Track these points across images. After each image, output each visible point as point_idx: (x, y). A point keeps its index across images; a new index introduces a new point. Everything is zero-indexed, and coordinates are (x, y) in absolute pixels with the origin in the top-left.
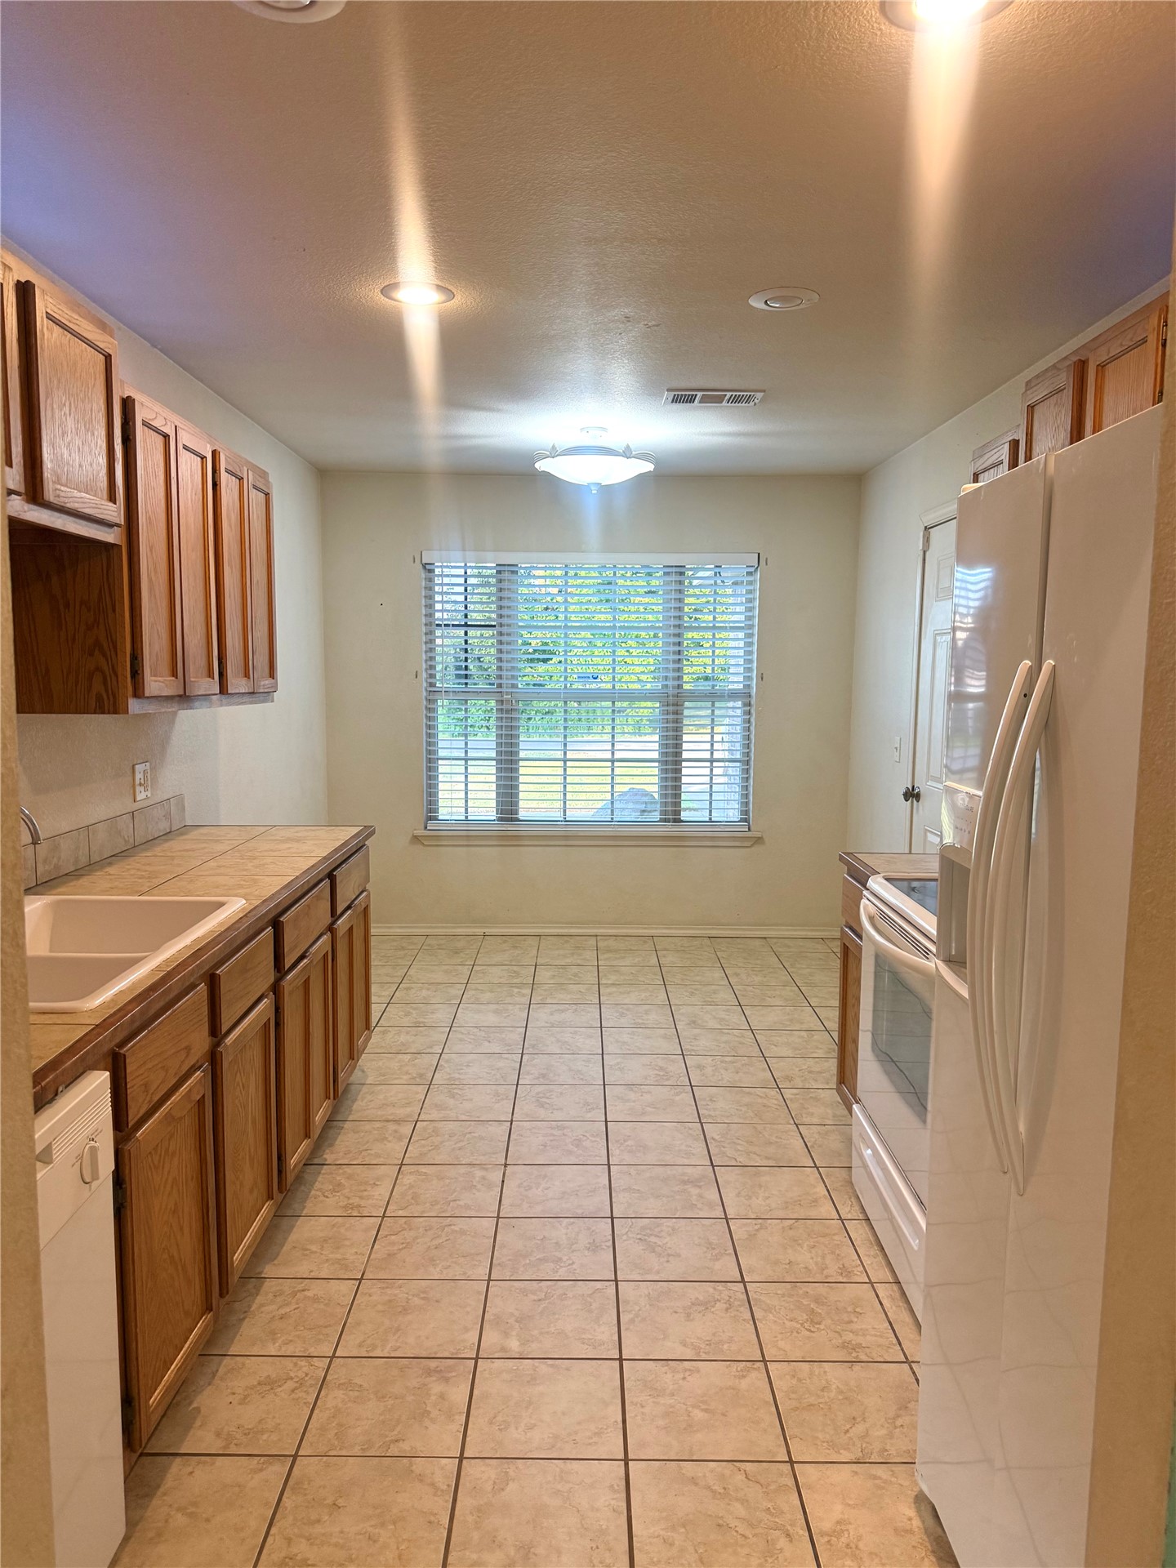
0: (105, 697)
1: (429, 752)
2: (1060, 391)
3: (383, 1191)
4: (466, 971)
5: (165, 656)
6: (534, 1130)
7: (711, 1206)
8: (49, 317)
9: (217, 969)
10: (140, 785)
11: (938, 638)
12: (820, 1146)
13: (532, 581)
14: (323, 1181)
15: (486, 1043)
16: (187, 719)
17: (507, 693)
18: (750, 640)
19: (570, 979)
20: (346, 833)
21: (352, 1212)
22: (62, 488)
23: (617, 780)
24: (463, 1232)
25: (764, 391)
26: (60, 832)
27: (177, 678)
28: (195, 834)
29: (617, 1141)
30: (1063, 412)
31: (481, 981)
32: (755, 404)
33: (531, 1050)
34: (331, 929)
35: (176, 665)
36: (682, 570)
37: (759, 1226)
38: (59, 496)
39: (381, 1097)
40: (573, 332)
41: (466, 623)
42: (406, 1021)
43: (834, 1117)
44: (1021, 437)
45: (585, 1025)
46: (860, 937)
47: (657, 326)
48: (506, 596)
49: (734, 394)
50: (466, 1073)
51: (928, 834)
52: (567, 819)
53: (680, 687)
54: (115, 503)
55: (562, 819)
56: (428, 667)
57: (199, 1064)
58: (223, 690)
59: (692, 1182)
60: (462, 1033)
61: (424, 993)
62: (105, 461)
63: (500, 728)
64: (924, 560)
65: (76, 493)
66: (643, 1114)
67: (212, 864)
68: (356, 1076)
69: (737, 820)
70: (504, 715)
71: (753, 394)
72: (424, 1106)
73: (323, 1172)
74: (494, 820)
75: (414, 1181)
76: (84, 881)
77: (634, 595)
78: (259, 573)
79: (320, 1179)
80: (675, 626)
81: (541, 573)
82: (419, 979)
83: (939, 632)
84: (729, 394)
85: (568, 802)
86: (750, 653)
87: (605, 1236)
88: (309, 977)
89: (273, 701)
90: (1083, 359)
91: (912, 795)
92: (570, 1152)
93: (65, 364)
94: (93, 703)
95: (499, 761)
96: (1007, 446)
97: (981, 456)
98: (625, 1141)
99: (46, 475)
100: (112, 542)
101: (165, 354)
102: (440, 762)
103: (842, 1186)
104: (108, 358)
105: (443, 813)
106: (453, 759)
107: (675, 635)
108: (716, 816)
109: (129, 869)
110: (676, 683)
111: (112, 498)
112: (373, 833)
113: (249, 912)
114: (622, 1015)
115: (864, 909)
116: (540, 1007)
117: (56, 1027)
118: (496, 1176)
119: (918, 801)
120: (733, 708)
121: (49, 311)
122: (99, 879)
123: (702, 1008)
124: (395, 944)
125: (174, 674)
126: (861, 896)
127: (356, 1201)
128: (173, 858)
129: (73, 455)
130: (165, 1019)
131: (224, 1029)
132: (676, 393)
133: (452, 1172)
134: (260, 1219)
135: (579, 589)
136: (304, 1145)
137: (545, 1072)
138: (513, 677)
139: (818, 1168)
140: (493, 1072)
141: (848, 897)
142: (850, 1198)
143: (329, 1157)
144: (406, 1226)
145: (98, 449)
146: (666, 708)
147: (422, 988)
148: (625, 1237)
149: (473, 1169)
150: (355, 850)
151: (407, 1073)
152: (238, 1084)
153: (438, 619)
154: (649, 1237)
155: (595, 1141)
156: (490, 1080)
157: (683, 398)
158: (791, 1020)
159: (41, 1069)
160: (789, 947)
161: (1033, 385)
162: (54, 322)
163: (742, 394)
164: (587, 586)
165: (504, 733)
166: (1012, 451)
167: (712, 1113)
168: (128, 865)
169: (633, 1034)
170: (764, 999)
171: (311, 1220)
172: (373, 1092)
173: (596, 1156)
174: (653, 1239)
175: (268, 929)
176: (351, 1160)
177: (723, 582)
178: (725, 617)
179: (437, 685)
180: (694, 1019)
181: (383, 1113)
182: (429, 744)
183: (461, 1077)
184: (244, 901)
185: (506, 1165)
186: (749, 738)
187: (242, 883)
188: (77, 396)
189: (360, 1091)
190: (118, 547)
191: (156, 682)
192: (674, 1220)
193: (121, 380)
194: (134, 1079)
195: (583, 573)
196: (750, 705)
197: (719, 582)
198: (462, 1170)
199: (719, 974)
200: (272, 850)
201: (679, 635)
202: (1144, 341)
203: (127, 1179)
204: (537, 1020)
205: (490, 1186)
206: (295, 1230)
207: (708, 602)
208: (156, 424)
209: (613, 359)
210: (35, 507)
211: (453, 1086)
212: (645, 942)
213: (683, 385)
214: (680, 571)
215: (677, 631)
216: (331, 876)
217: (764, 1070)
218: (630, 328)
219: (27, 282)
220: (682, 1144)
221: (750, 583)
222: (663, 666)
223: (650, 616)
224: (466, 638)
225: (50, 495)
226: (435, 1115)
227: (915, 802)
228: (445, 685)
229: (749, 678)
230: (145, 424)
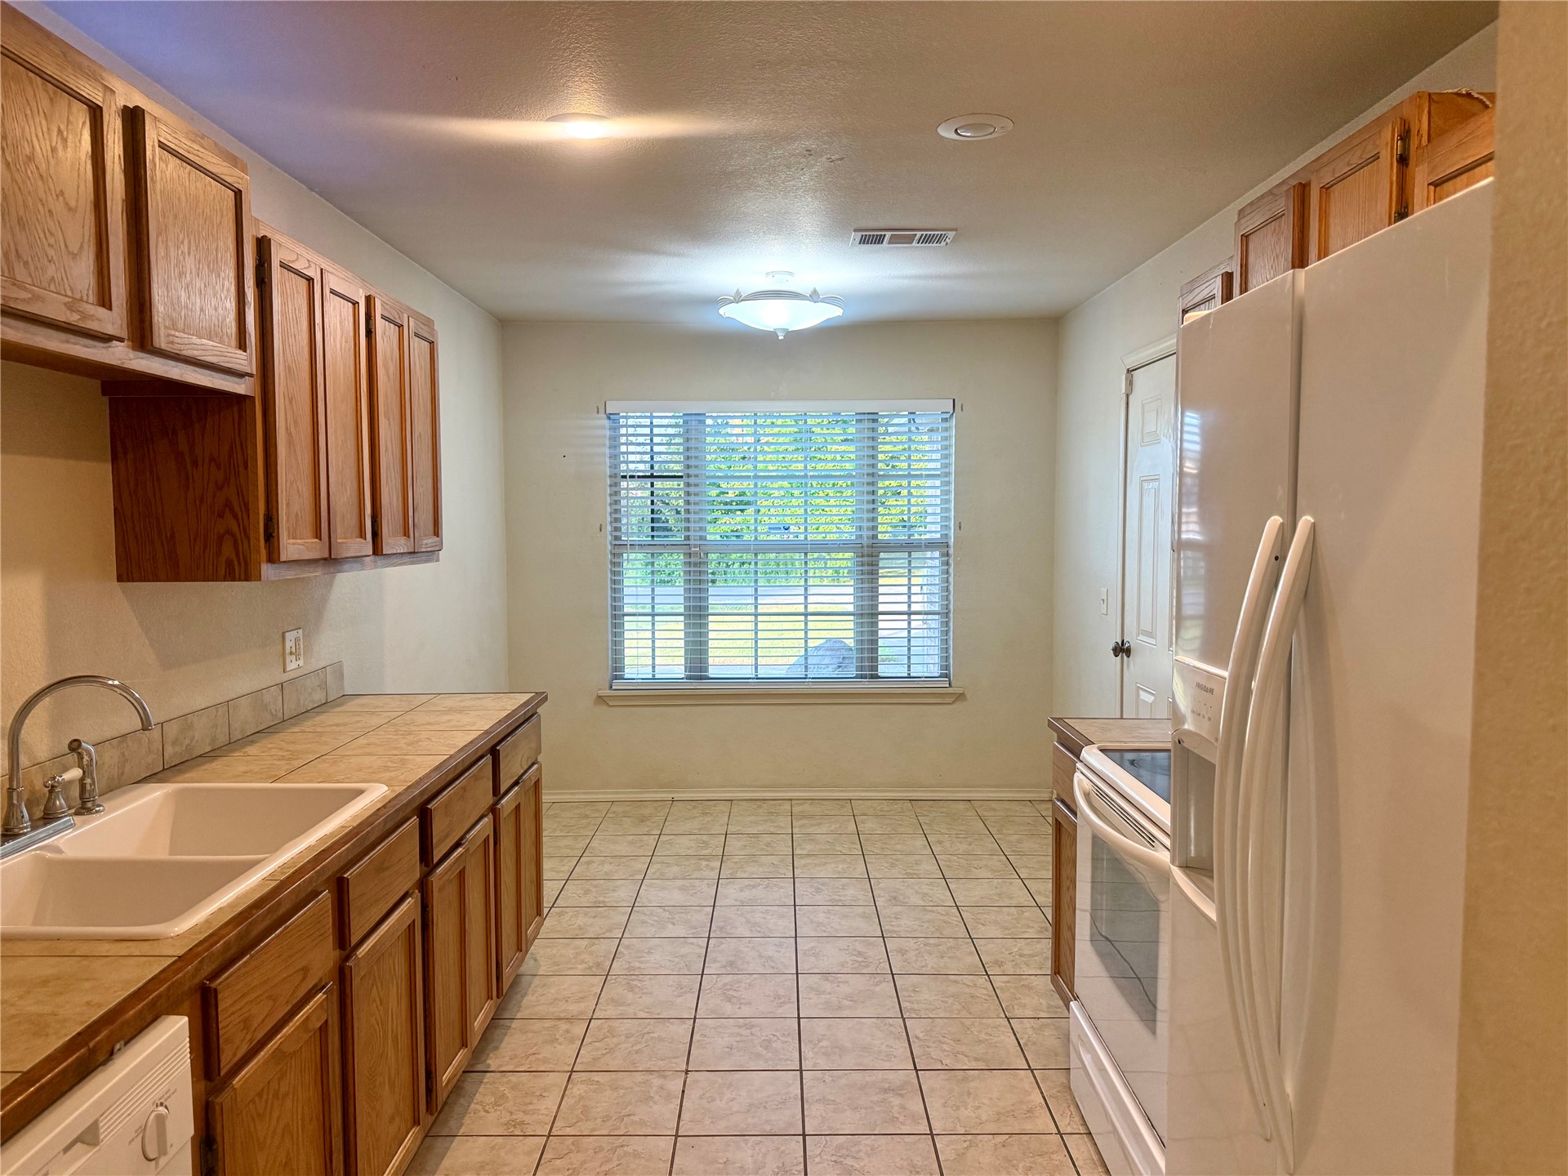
0: (236, 563)
1: (614, 608)
2: (1276, 218)
3: (549, 1104)
4: (652, 841)
5: (307, 517)
6: (719, 1030)
7: (914, 1118)
8: (162, 146)
9: (345, 872)
10: (291, 653)
11: (1145, 485)
12: (1034, 1044)
13: (729, 430)
14: (484, 1093)
15: (670, 926)
16: (347, 582)
17: (695, 546)
18: (947, 488)
19: (763, 849)
20: (513, 702)
21: (514, 1131)
22: (177, 334)
23: (811, 634)
24: (636, 1155)
25: (956, 230)
26: (195, 709)
27: (320, 540)
28: (353, 705)
29: (810, 1042)
30: (1282, 239)
31: (668, 853)
32: (947, 244)
33: (718, 934)
34: (493, 810)
35: (320, 525)
36: (875, 417)
37: (968, 1143)
38: (172, 343)
39: (553, 991)
40: (752, 168)
41: (652, 474)
42: (584, 901)
43: (1048, 1008)
44: (1235, 268)
45: (778, 903)
46: (1075, 814)
47: (841, 159)
48: (693, 446)
49: (925, 233)
50: (646, 962)
51: (1141, 692)
52: (759, 676)
53: (875, 537)
54: (245, 351)
55: (754, 676)
56: (613, 520)
57: (323, 983)
58: (377, 550)
59: (893, 1090)
60: (645, 914)
61: (607, 868)
62: (234, 304)
63: (688, 581)
64: (1127, 404)
65: (195, 340)
66: (840, 1008)
67: (362, 741)
68: (528, 966)
69: (937, 675)
70: (692, 569)
71: (944, 233)
72: (600, 1001)
73: (485, 1080)
74: (682, 679)
75: (585, 1091)
76: (217, 765)
77: (830, 444)
78: (421, 426)
79: (481, 1090)
80: (868, 475)
81: (738, 422)
82: (601, 852)
83: (1145, 478)
84: (919, 234)
85: (759, 659)
86: (947, 501)
87: (796, 1158)
88: (464, 867)
89: (438, 560)
90: (1303, 182)
91: (1122, 650)
92: (759, 1056)
93: (183, 198)
94: (222, 571)
95: (687, 617)
96: (1219, 280)
97: (1191, 291)
98: (820, 1041)
99: (155, 319)
100: (243, 392)
101: (327, 200)
102: (626, 618)
103: (1059, 1092)
104: (238, 194)
105: (628, 673)
106: (639, 615)
107: (868, 484)
108: (916, 671)
109: (270, 749)
110: (871, 533)
111: (242, 345)
112: (546, 698)
113: (389, 802)
114: (818, 891)
115: (1079, 785)
116: (729, 882)
117: (132, 961)
118: (676, 1085)
119: (1128, 657)
120: (931, 558)
121: (162, 140)
122: (236, 762)
123: (903, 882)
124: (578, 811)
125: (318, 534)
126: (1074, 770)
127: (520, 1116)
128: (321, 734)
129: (193, 297)
130: (272, 939)
131: (354, 940)
132: (864, 233)
133: (627, 1080)
134: (401, 1152)
135: (776, 438)
136: (461, 1055)
137: (732, 959)
138: (701, 529)
139: (1032, 1071)
140: (676, 960)
141: (1058, 767)
142: (1069, 1106)
143: (493, 1062)
144: (573, 1148)
145: (225, 292)
146: (860, 559)
147: (603, 863)
148: (818, 1159)
149: (651, 1076)
150: (524, 720)
151: (582, 962)
152: (374, 1000)
153: (623, 471)
154: (845, 1159)
155: (786, 1042)
156: (673, 970)
157: (871, 238)
158: (999, 895)
159: (95, 1022)
160: (994, 810)
161: (1246, 213)
162: (170, 153)
163: (933, 233)
164: (783, 435)
165: (692, 586)
166: (1224, 284)
167: (916, 1006)
168: (271, 743)
169: (829, 912)
170: (969, 871)
171: (467, 1141)
172: (544, 985)
173: (787, 1059)
174: (849, 1161)
175: (412, 820)
176: (516, 1067)
177: (917, 429)
178: (922, 465)
179: (623, 538)
180: (895, 894)
181: (555, 1009)
182: (614, 599)
183: (643, 966)
184: (386, 788)
185: (687, 1072)
186: (947, 590)
187: (389, 764)
188: (199, 234)
189: (531, 984)
190: (252, 398)
191: (292, 546)
192: (873, 1136)
193: (255, 218)
194: (229, 1016)
195: (779, 422)
196: (948, 555)
197: (913, 429)
198: (639, 1077)
199: (921, 841)
200: (429, 724)
201: (873, 484)
202: (1376, 157)
203: (219, 1139)
204: (726, 898)
205: (668, 1097)
206: (449, 1154)
207: (905, 449)
208: (298, 266)
209: (795, 197)
210: (144, 355)
211: (634, 977)
212: (843, 806)
213: (871, 224)
214: (874, 418)
215: (870, 480)
216: (494, 752)
217: (971, 953)
218: (813, 162)
219: (137, 107)
220: (882, 1044)
221: (946, 430)
222: (858, 516)
223: (847, 465)
224: (652, 489)
225: (161, 340)
226: (611, 1012)
227: (1125, 657)
228: (630, 539)
229: (947, 527)
230: (283, 265)
